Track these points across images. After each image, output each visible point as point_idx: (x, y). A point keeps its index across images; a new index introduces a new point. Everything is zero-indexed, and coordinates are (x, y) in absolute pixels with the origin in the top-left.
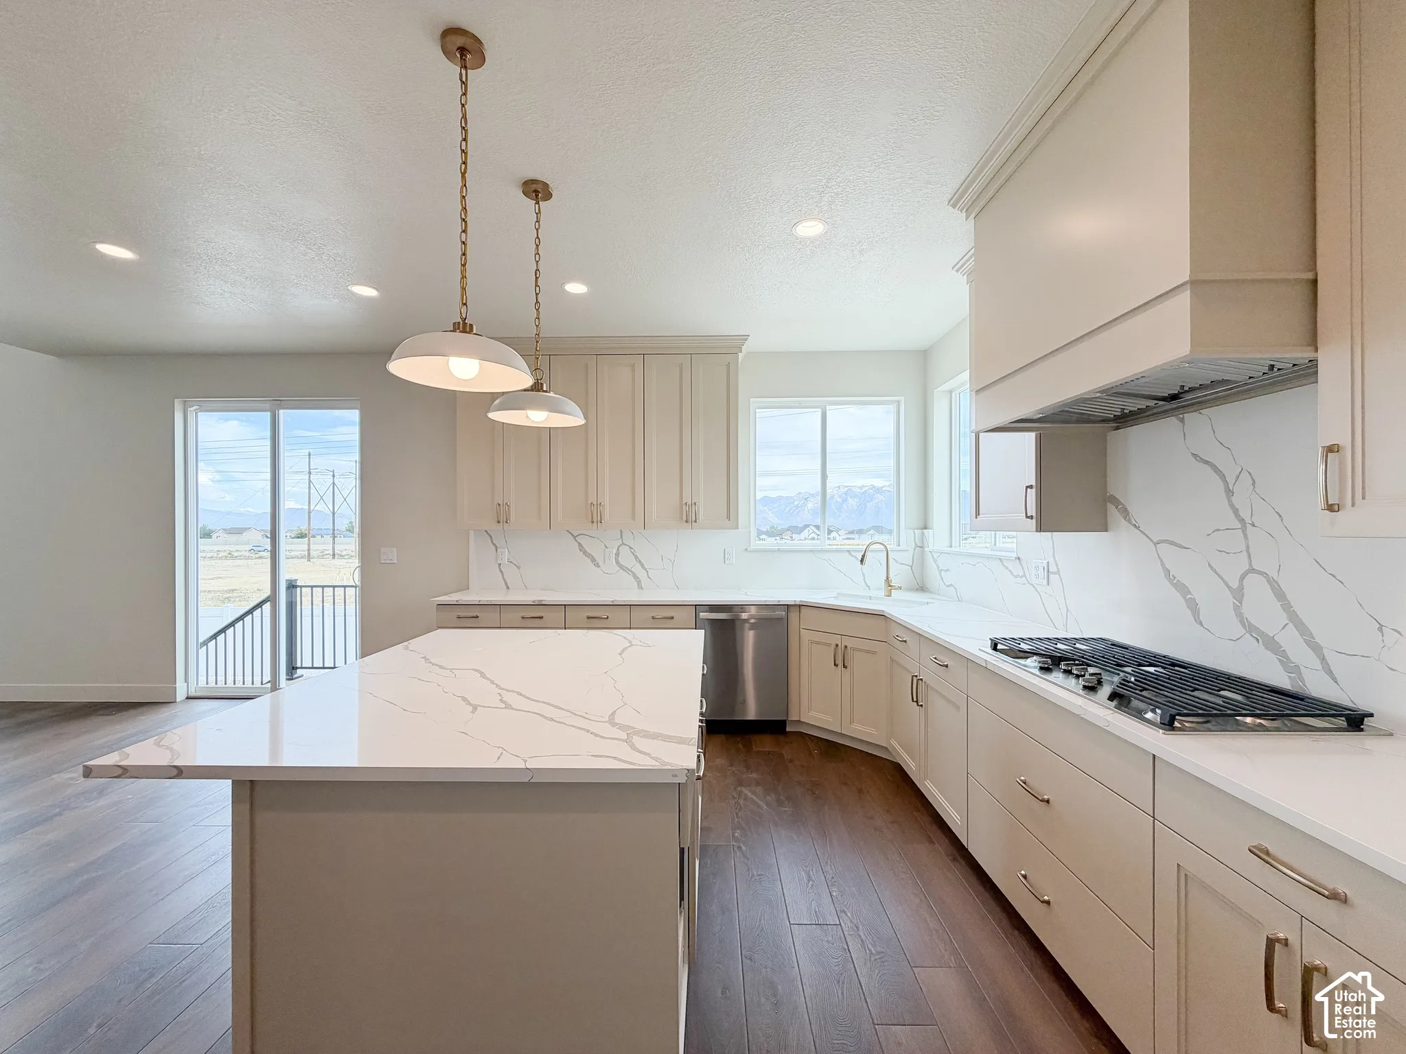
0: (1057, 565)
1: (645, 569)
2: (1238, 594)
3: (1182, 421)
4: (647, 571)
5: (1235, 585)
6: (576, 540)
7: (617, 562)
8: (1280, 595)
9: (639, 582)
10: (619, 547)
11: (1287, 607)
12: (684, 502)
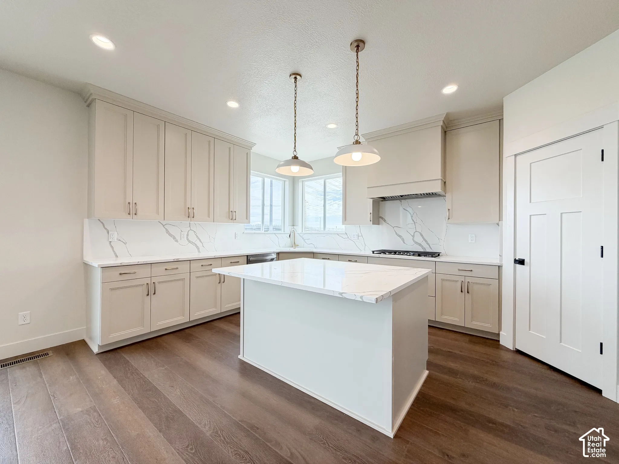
0: (361, 234)
1: (202, 242)
2: (413, 236)
3: (401, 201)
4: (202, 244)
5: (413, 235)
6: (165, 228)
7: (188, 239)
8: (422, 235)
9: (198, 249)
10: (188, 231)
11: (423, 238)
12: (231, 210)
